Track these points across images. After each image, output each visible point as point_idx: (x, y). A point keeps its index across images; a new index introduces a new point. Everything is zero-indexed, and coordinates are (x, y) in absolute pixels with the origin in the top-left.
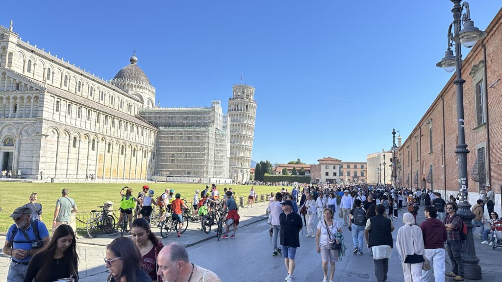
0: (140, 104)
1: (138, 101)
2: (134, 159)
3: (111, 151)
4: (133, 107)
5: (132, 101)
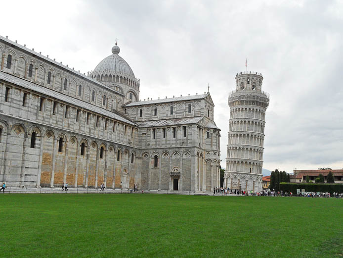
0: (119, 97)
1: (116, 93)
2: (102, 161)
3: (63, 150)
4: (110, 100)
5: (109, 92)
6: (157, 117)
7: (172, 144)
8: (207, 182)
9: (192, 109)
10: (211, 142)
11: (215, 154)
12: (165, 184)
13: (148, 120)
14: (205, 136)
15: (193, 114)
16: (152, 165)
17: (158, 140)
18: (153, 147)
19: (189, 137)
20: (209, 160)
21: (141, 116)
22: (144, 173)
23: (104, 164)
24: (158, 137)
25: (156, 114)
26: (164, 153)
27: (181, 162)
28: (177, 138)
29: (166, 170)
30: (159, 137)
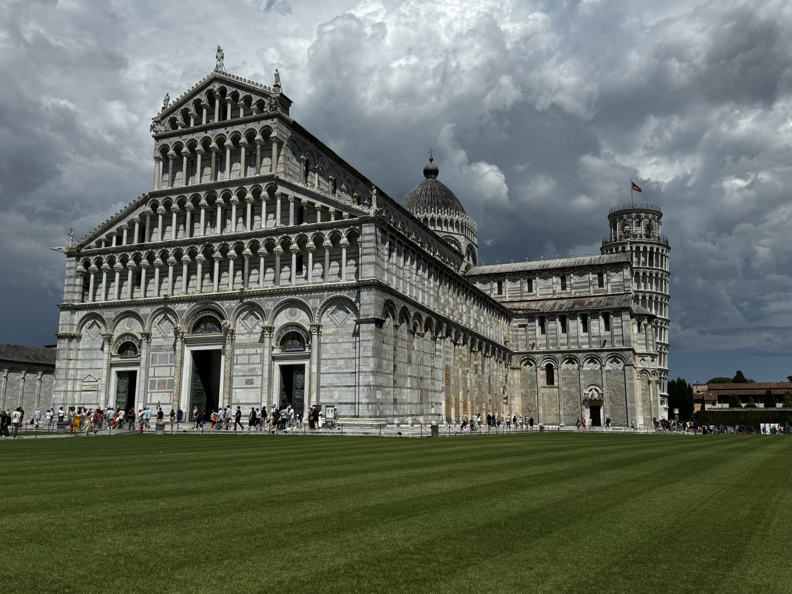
6: (534, 295)
7: (583, 344)
8: (644, 411)
9: (605, 280)
10: (646, 339)
11: (653, 361)
12: (572, 415)
13: (515, 299)
14: (636, 328)
15: (609, 290)
16: (542, 381)
17: (550, 336)
18: (542, 349)
19: (617, 332)
20: (644, 371)
21: (500, 292)
22: (526, 396)
23: (487, 381)
24: (550, 332)
25: (530, 290)
26: (565, 360)
27: (604, 376)
28: (590, 333)
29: (573, 390)
30: (554, 332)
